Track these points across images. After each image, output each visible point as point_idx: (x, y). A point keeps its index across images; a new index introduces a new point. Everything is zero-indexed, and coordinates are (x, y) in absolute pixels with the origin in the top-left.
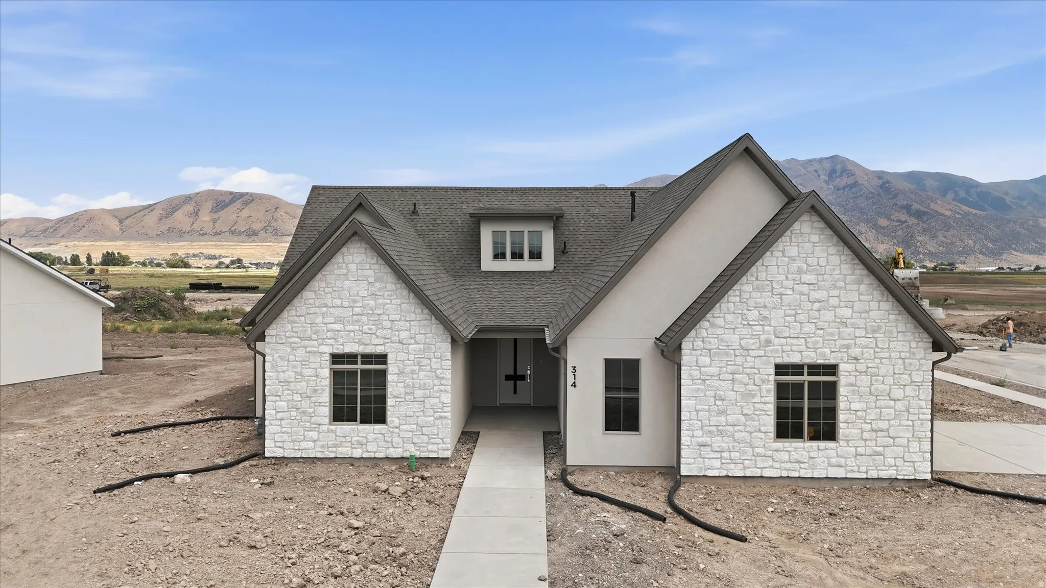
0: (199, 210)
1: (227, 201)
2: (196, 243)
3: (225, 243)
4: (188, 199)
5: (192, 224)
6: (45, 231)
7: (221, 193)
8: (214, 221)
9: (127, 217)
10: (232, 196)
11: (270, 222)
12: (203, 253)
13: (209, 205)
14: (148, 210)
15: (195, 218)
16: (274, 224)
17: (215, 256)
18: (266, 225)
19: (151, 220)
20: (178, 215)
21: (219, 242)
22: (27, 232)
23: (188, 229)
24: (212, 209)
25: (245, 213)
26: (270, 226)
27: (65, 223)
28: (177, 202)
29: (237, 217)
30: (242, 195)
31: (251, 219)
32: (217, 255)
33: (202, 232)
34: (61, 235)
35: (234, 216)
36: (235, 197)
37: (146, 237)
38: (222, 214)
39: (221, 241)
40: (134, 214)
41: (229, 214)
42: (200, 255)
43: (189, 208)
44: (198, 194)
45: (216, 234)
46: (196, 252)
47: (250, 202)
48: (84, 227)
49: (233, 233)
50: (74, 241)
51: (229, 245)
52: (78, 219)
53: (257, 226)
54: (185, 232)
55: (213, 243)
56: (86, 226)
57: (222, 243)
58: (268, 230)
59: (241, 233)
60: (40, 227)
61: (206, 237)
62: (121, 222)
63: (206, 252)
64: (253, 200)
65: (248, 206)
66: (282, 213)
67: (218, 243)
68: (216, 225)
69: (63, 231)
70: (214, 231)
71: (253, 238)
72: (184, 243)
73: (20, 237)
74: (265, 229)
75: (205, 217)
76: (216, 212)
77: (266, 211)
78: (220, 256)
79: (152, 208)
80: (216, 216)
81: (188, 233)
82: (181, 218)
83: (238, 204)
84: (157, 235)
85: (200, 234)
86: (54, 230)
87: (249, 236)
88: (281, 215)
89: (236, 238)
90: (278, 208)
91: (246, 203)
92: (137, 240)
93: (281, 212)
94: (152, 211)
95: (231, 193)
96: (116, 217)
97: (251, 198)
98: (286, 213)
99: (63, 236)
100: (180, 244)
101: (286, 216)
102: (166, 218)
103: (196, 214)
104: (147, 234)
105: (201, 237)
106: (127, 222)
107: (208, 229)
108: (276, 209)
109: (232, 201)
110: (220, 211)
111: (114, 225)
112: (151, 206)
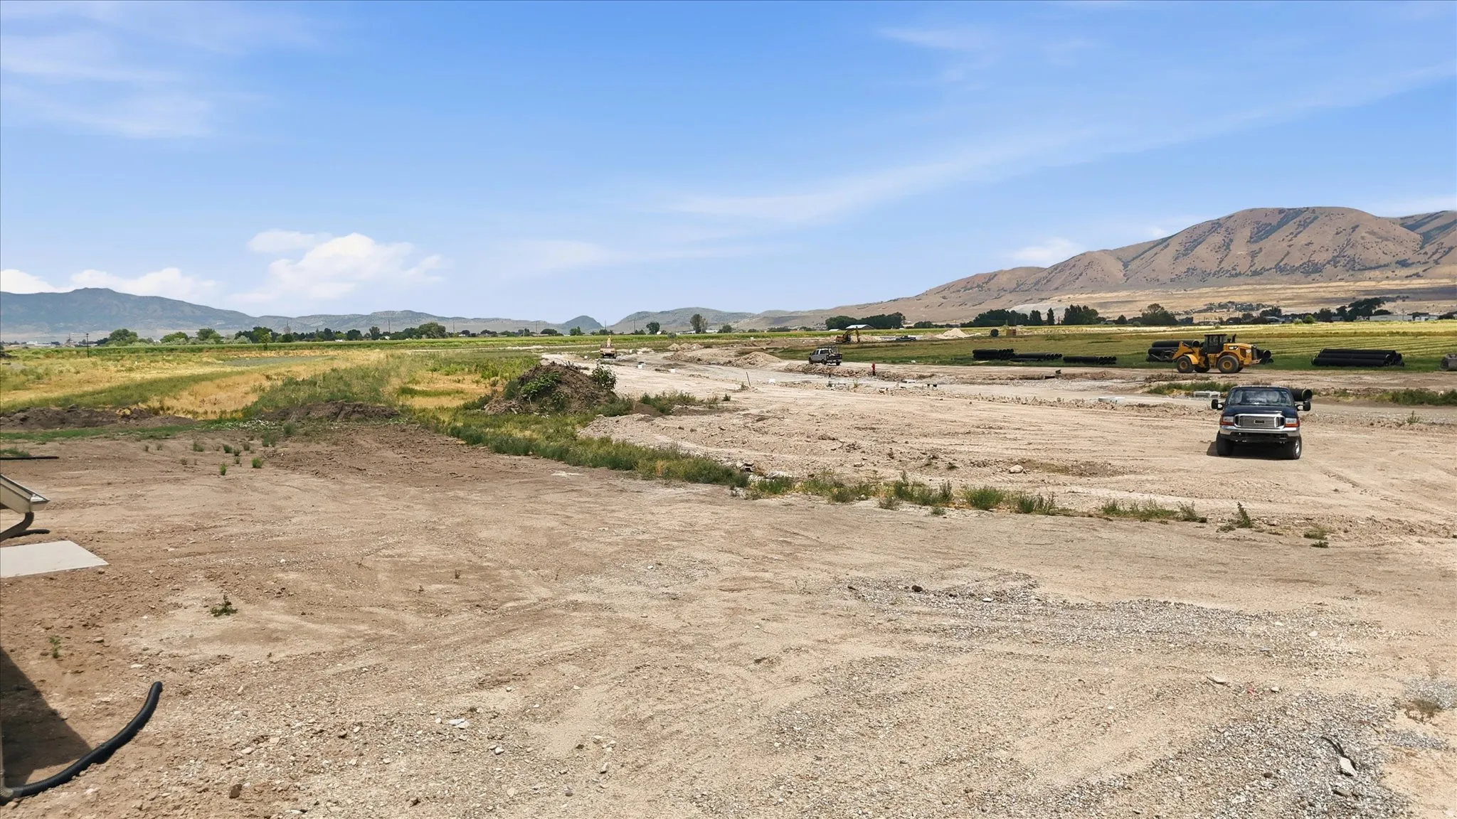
0: (1231, 241)
1: (1274, 223)
2: (1225, 289)
3: (1268, 287)
4: (1215, 226)
5: (1220, 262)
6: (1037, 283)
7: (1266, 212)
8: (1253, 255)
9: (1134, 259)
10: (1283, 215)
11: (1343, 250)
12: (1233, 303)
13: (1247, 232)
14: (1161, 246)
15: (1225, 253)
16: (1350, 252)
17: (1251, 305)
18: (1336, 254)
19: (1164, 260)
20: (1201, 250)
21: (1260, 284)
22: (1018, 285)
23: (1215, 269)
24: (1251, 238)
25: (1303, 238)
26: (1344, 256)
27: (1060, 272)
28: (1199, 232)
29: (1290, 246)
30: (1297, 212)
31: (1312, 248)
32: (1254, 304)
33: (1234, 272)
34: (1055, 286)
35: (1285, 244)
36: (1287, 216)
37: (1157, 283)
38: (1267, 244)
39: (1263, 284)
40: (1142, 254)
41: (1275, 245)
42: (1230, 305)
43: (1217, 239)
44: (1230, 217)
45: (1255, 273)
46: (1224, 301)
47: (1311, 222)
48: (1081, 275)
49: (1280, 269)
50: (1068, 294)
51: (1272, 289)
52: (1074, 266)
53: (1320, 258)
54: (1209, 274)
55: (1250, 287)
56: (1084, 274)
57: (1262, 287)
58: (1339, 262)
59: (1293, 270)
60: (1032, 280)
61: (1241, 278)
62: (1126, 265)
63: (1237, 299)
64: (1316, 218)
65: (1307, 229)
66: (1364, 234)
67: (1258, 287)
68: (1256, 260)
69: (1057, 283)
70: (1253, 269)
71: (1313, 276)
72: (1207, 290)
73: (1010, 292)
74: (1334, 262)
75: (1240, 250)
76: (1256, 242)
77: (1337, 234)
78: (1258, 305)
79: (1165, 244)
80: (1255, 247)
81: (1214, 274)
82: (1205, 255)
83: (1291, 227)
84: (1172, 280)
85: (1232, 276)
86: (1048, 281)
87: (1307, 273)
88: (1363, 238)
89: (1285, 278)
90: (1357, 226)
91: (1305, 225)
92: (1145, 288)
93: (1362, 232)
94: (1166, 247)
95: (1281, 211)
96: (1120, 259)
97: (1313, 216)
98: (1372, 233)
99: (1057, 288)
100: (1204, 290)
101: (1369, 238)
102: (1184, 255)
103: (1227, 246)
104: (1158, 280)
105: (1234, 280)
106: (1132, 266)
107: (1243, 266)
108: (1354, 228)
109: (1281, 224)
110: (1262, 240)
111: (1116, 269)
112: (1164, 240)
